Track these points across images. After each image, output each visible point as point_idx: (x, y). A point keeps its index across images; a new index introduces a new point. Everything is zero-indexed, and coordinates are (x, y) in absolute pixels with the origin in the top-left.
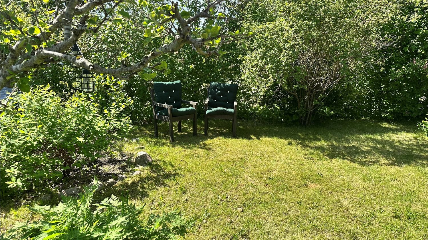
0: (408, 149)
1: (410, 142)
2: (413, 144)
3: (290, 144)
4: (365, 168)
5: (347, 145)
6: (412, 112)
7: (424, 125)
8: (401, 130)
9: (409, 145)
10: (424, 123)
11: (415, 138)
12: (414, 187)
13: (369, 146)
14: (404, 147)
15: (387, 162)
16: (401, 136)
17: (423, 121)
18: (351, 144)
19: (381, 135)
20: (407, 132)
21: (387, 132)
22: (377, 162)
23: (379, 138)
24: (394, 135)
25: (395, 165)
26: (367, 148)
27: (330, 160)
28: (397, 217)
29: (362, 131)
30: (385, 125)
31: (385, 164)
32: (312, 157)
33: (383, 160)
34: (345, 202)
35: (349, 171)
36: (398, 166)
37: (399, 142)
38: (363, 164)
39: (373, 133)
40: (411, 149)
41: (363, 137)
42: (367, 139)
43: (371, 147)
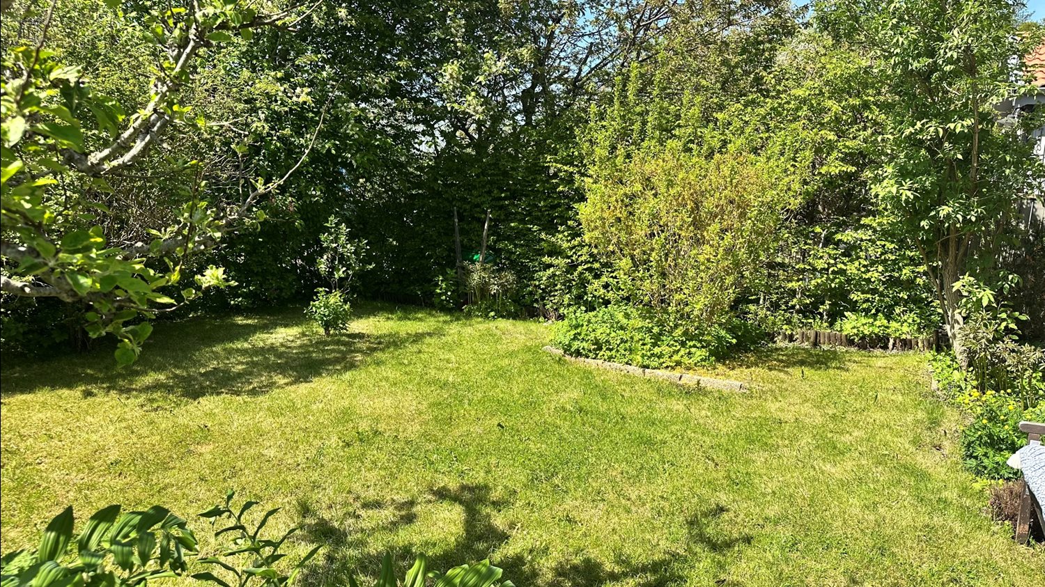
0: (302, 353)
1: (299, 342)
2: (305, 345)
3: (88, 394)
4: (261, 398)
5: (202, 371)
6: (281, 290)
7: (314, 309)
8: (275, 325)
9: (300, 347)
10: (314, 306)
11: (303, 334)
12: (346, 403)
13: (242, 363)
14: (294, 351)
15: (286, 381)
16: (279, 336)
17: (312, 303)
18: (209, 366)
19: (246, 340)
20: (286, 326)
21: (255, 333)
22: (272, 385)
23: (246, 345)
24: (267, 336)
25: (301, 382)
26: (240, 367)
27: (197, 402)
28: (348, 445)
29: (210, 340)
30: (240, 320)
31: (287, 384)
32: (158, 407)
33: (280, 380)
34: (271, 453)
35: (242, 409)
36: (306, 382)
37: (282, 345)
38: (253, 392)
39: (231, 341)
40: (306, 352)
41: (218, 348)
42: (230, 352)
43: (247, 363)
